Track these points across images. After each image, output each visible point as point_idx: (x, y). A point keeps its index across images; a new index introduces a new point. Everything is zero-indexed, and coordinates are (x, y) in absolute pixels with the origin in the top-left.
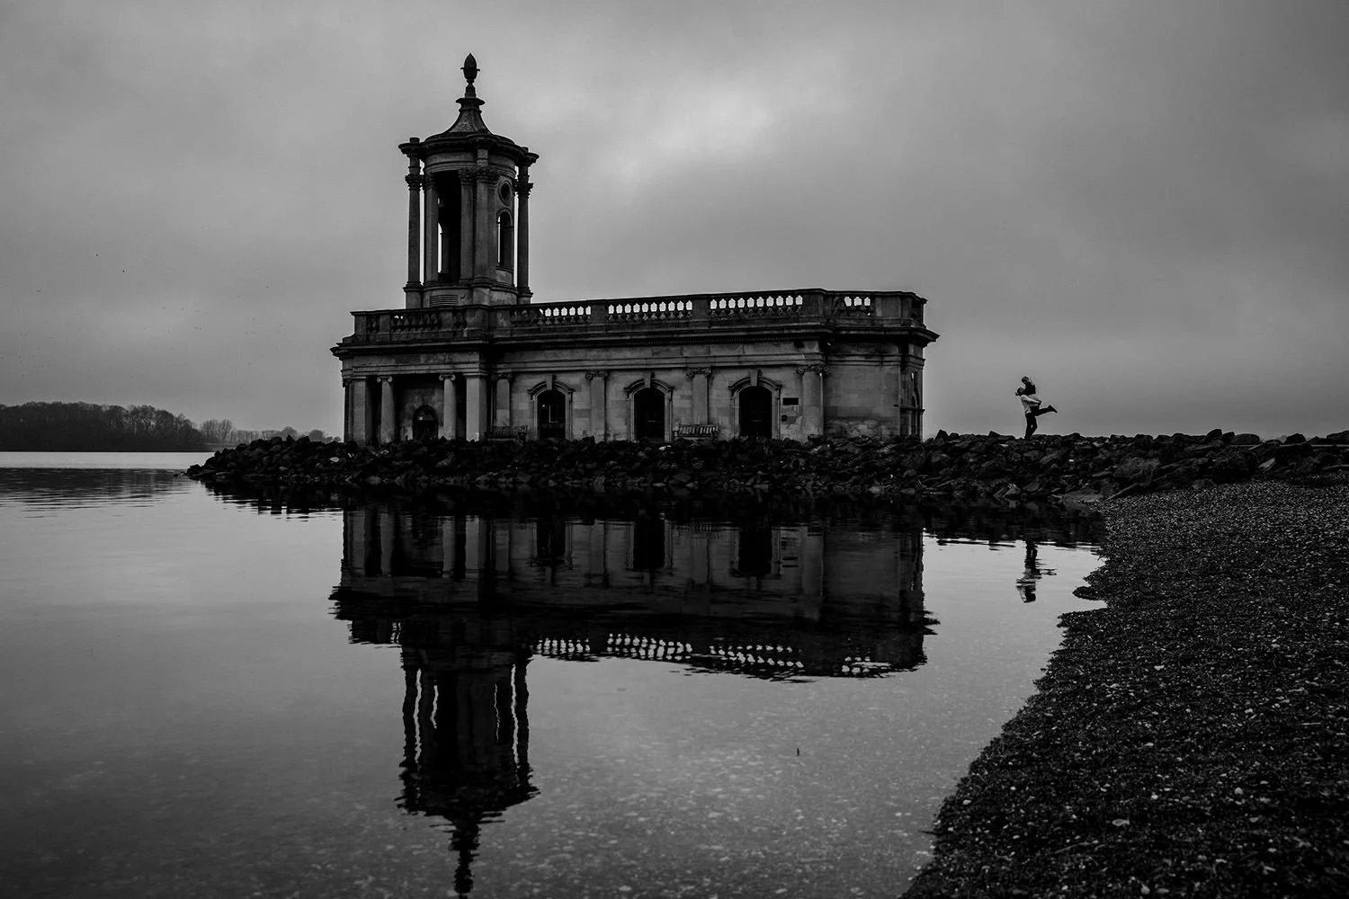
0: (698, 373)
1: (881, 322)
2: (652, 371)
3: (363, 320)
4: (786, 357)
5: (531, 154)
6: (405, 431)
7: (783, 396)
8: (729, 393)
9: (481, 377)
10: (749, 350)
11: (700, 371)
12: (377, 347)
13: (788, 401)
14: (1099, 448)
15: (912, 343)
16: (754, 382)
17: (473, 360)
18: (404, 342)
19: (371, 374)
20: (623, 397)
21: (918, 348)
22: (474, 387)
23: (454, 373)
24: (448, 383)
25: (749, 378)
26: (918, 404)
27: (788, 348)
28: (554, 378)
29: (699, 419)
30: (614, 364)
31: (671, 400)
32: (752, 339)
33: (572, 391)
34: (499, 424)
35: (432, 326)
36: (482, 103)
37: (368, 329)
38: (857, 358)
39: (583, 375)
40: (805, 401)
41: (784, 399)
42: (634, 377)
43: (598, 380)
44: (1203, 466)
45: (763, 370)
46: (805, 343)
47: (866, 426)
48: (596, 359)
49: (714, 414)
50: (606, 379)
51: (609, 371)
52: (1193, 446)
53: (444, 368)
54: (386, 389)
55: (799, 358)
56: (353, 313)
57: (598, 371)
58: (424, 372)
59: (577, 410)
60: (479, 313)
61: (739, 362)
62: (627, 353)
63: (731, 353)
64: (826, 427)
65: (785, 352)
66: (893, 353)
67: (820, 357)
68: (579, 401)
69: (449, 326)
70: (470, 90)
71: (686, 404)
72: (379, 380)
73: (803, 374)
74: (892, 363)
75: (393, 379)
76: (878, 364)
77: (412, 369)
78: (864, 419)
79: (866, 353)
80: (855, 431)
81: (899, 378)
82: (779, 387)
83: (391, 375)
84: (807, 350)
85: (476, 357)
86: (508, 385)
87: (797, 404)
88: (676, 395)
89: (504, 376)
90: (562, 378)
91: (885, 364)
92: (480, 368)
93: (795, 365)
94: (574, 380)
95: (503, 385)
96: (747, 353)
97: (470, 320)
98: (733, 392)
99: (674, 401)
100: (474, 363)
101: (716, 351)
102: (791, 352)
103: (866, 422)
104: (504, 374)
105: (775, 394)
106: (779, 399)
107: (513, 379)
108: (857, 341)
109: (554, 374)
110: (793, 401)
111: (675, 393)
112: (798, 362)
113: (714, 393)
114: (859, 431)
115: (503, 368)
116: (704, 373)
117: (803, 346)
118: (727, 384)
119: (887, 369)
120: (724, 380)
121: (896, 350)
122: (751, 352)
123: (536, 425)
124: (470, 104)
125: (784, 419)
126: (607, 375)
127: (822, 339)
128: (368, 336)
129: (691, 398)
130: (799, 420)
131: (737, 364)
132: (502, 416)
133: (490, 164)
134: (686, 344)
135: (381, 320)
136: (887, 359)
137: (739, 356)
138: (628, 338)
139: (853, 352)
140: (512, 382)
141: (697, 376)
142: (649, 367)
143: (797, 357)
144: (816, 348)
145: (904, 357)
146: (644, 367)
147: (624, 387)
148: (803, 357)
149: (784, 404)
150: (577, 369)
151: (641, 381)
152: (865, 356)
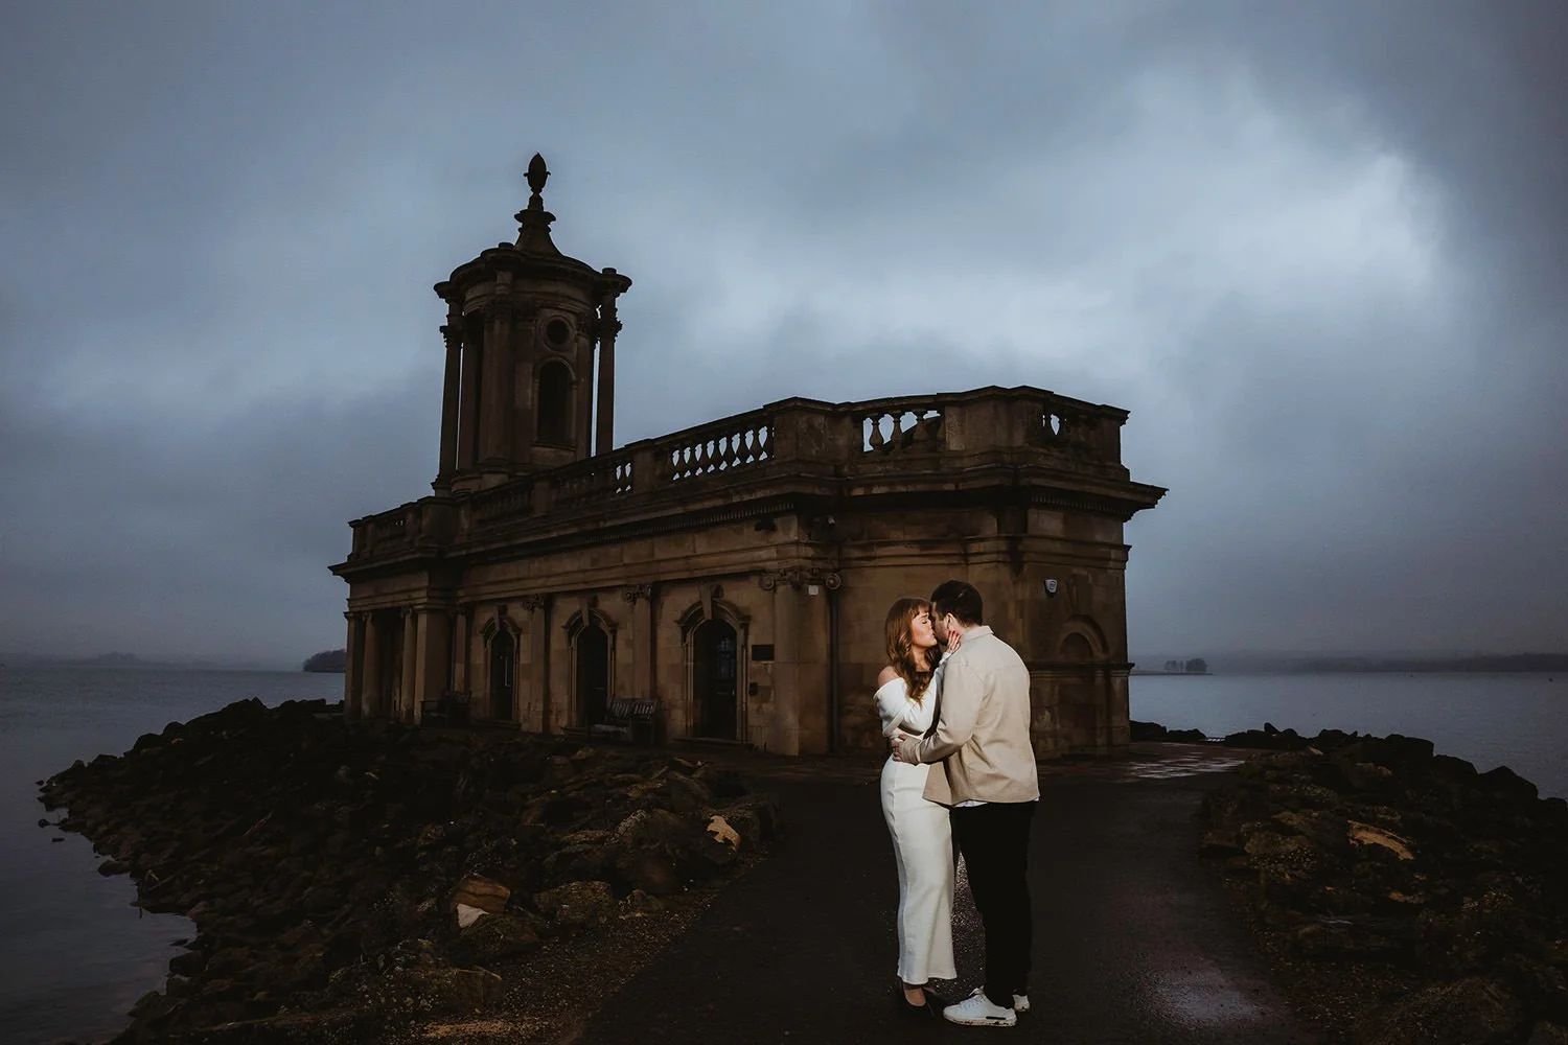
0: (639, 595)
2: (590, 595)
3: (363, 528)
4: (746, 555)
5: (622, 278)
7: (752, 641)
8: (679, 634)
9: (430, 611)
10: (701, 544)
11: (642, 592)
13: (758, 653)
15: (1046, 506)
16: (709, 612)
17: (423, 584)
22: (422, 626)
25: (701, 603)
27: (749, 532)
30: (554, 583)
31: (614, 650)
33: (519, 632)
34: (453, 689)
35: (403, 535)
36: (553, 218)
37: (361, 545)
38: (902, 550)
41: (753, 646)
42: (573, 608)
45: (720, 584)
46: (778, 521)
48: (537, 575)
50: (547, 612)
51: (551, 597)
53: (403, 599)
54: (369, 630)
55: (766, 556)
56: (350, 523)
58: (389, 605)
59: (522, 666)
60: (431, 510)
61: (688, 570)
62: (568, 563)
63: (679, 553)
65: (747, 545)
67: (805, 552)
68: (526, 650)
69: (408, 535)
70: (536, 201)
71: (629, 656)
73: (775, 590)
74: (985, 558)
76: (955, 560)
79: (924, 537)
82: (746, 620)
83: (370, 610)
84: (779, 537)
85: (425, 581)
86: (465, 624)
87: (772, 658)
88: (620, 640)
89: (462, 610)
90: (508, 611)
91: (973, 559)
92: (429, 598)
93: (764, 572)
94: (520, 614)
95: (461, 624)
96: (699, 552)
98: (684, 632)
99: (618, 654)
100: (424, 588)
101: (660, 549)
102: (755, 543)
104: (461, 604)
105: (740, 636)
106: (745, 646)
107: (469, 613)
108: (898, 506)
110: (766, 652)
111: (618, 634)
112: (768, 565)
113: (661, 635)
115: (462, 597)
116: (647, 595)
117: (773, 529)
118: (678, 616)
120: (671, 608)
121: (990, 526)
122: (703, 549)
123: (487, 692)
124: (535, 219)
125: (754, 690)
127: (808, 510)
129: (633, 644)
130: (774, 690)
131: (685, 575)
132: (459, 674)
133: (515, 291)
134: (626, 540)
135: (368, 529)
136: (975, 548)
137: (687, 558)
139: (896, 535)
140: (469, 617)
141: (638, 600)
142: (587, 587)
143: (763, 554)
144: (790, 531)
145: (1014, 541)
146: (582, 587)
147: (564, 624)
148: (773, 553)
149: (753, 659)
150: (520, 593)
151: (580, 612)
152: (922, 544)
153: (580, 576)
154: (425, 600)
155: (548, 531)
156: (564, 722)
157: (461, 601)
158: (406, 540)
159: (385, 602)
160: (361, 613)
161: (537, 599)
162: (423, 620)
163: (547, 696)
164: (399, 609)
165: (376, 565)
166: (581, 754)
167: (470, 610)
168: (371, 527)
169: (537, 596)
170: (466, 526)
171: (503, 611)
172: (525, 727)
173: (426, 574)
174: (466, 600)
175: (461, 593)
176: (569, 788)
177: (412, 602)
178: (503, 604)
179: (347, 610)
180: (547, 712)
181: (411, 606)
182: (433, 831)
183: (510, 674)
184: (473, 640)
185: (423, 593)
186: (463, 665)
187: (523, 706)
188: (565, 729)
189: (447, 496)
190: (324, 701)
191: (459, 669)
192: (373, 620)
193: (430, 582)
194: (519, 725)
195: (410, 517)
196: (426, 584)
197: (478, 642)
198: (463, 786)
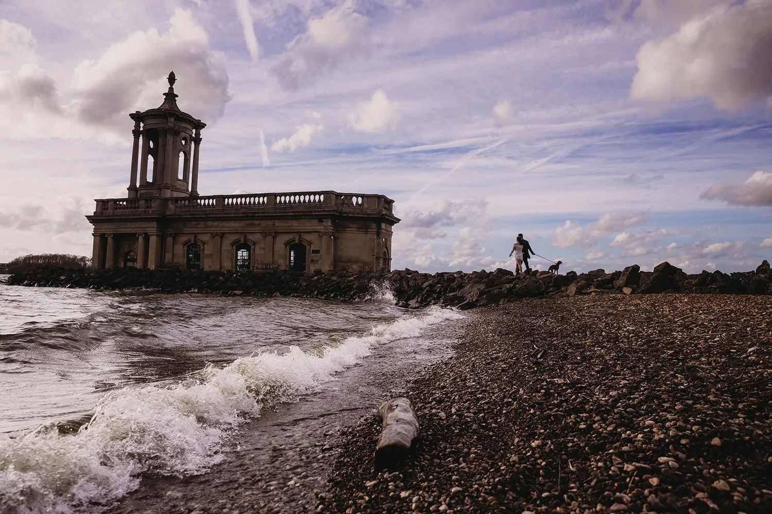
0: (268, 235)
1: (366, 211)
2: (245, 234)
3: (101, 203)
4: (313, 227)
5: (202, 123)
6: (120, 264)
7: (312, 249)
8: (284, 247)
9: (157, 235)
10: (295, 223)
11: (270, 234)
12: (105, 218)
13: (314, 252)
14: (456, 278)
15: (384, 222)
16: (297, 241)
17: (153, 226)
18: (119, 216)
19: (103, 233)
20: (230, 248)
21: (389, 226)
22: (153, 240)
23: (144, 233)
24: (140, 238)
25: (294, 238)
26: (388, 255)
27: (315, 222)
28: (195, 237)
29: (268, 260)
30: (226, 230)
31: (254, 250)
32: (296, 217)
33: (204, 243)
34: (166, 261)
35: (135, 208)
36: (177, 96)
37: (102, 209)
38: (353, 229)
39: (210, 235)
40: (323, 252)
42: (236, 237)
43: (217, 238)
44: (510, 290)
45: (302, 234)
46: (324, 220)
47: (357, 266)
48: (217, 226)
49: (276, 258)
50: (221, 238)
51: (223, 234)
52: (507, 276)
53: (138, 231)
54: (110, 240)
55: (320, 228)
56: (95, 200)
57: (217, 233)
58: (129, 232)
59: (206, 254)
60: (158, 202)
61: (290, 230)
62: (233, 224)
63: (285, 225)
64: (335, 267)
65: (313, 225)
66: (373, 227)
67: (332, 228)
68: (208, 249)
69: (142, 208)
70: (171, 89)
71: (262, 252)
72: (106, 236)
73: (322, 237)
74: (371, 233)
75: (113, 236)
76: (364, 233)
77: (123, 231)
78: (356, 262)
80: (351, 269)
81: (376, 240)
82: (310, 243)
83: (113, 234)
84: (324, 224)
85: (155, 224)
86: (172, 240)
87: (319, 253)
88: (257, 247)
89: (170, 235)
90: (199, 237)
91: (368, 233)
92: (157, 230)
93: (318, 232)
94: (206, 238)
95: (170, 240)
97: (153, 205)
98: (286, 246)
99: (256, 251)
100: (154, 227)
101: (277, 223)
102: (316, 225)
103: (357, 264)
104: (171, 234)
105: (308, 247)
106: (310, 250)
107: (175, 236)
108: (353, 219)
109: (196, 235)
110: (317, 252)
111: (256, 245)
112: (320, 230)
113: (277, 247)
114: (353, 268)
115: (171, 231)
116: (271, 235)
117: (323, 222)
118: (283, 241)
119: (369, 236)
120: (281, 240)
122: (295, 225)
123: (185, 262)
124: (171, 96)
125: (312, 261)
126: (222, 236)
127: (333, 218)
128: (102, 212)
129: (264, 249)
130: (320, 261)
131: (288, 231)
132: (168, 256)
133: (175, 125)
134: (262, 220)
135: (109, 204)
136: (369, 230)
137: (289, 226)
138: (232, 215)
139: (351, 226)
140: (174, 238)
141: (268, 237)
142: (242, 232)
143: (319, 228)
144: (329, 223)
145: (378, 229)
147: (231, 242)
148: (323, 228)
149: (312, 253)
150: (207, 232)
151: (239, 239)
152: (358, 228)
154: (155, 231)
157: (169, 232)
158: (141, 210)
159: (125, 231)
162: (153, 238)
164: (134, 234)
168: (111, 203)
170: (173, 208)
173: (155, 222)
174: (173, 232)
175: (169, 230)
180: (220, 268)
184: (177, 246)
185: (155, 229)
193: (157, 225)
195: (143, 202)
197: (179, 246)
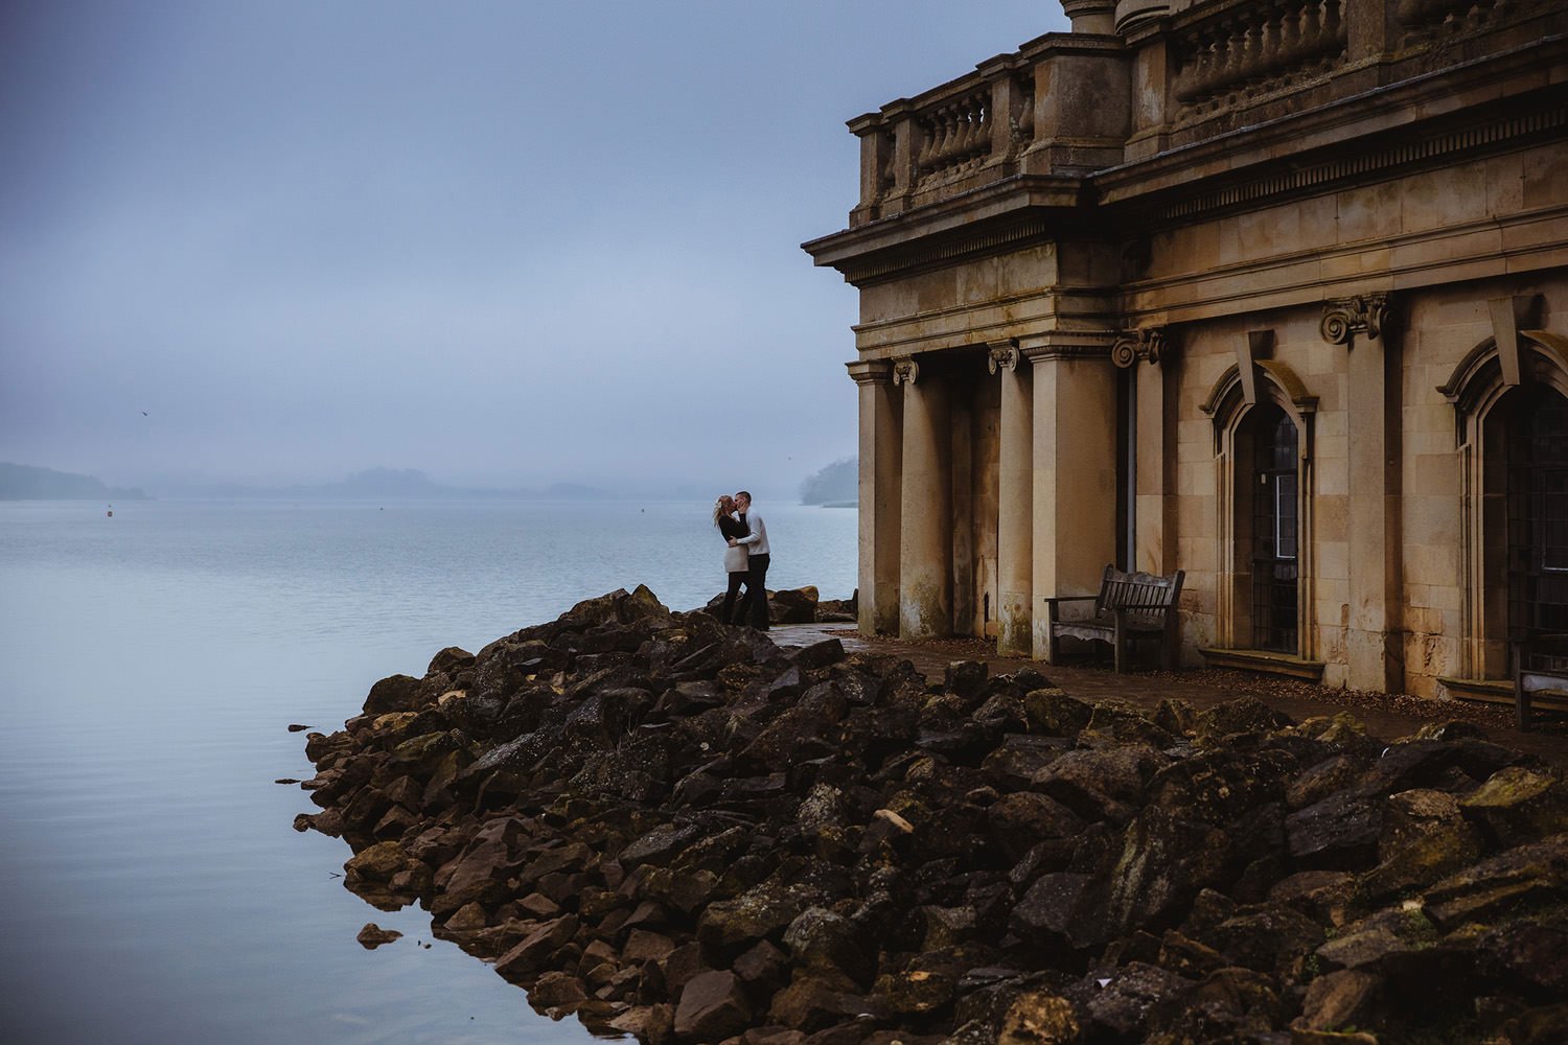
20: (1447, 437)
23: (1013, 341)
30: (1410, 263)
37: (882, 182)
43: (1367, 351)
48: (1361, 241)
58: (963, 341)
59: (1325, 501)
62: (1447, 201)
68: (1332, 457)
72: (896, 378)
77: (942, 332)
86: (1160, 384)
89: (1147, 345)
90: (1290, 347)
94: (1319, 354)
95: (1148, 389)
109: (1267, 327)
123: (1231, 570)
128: (877, 210)
132: (1147, 526)
142: (1513, 268)
146: (1497, 268)
147: (1444, 382)
150: (1317, 295)
151: (1489, 345)
153: (1489, 240)
154: (1050, 324)
155: (1391, 109)
156: (1447, 664)
157: (1147, 324)
158: (998, 158)
159: (951, 331)
160: (889, 363)
161: (1364, 310)
162: (1046, 377)
163: (1397, 593)
164: (980, 352)
165: (921, 232)
166: (1497, 791)
167: (1173, 348)
168: (903, 132)
169: (1362, 304)
170: (1156, 115)
171: (1264, 348)
172: (1334, 676)
173: (1050, 251)
174: (1162, 319)
175: (1144, 300)
176: (1459, 905)
177: (1016, 331)
178: (1263, 328)
179: (855, 356)
180: (1396, 636)
181: (1015, 342)
182: (1042, 1012)
183: (1291, 522)
184: (1184, 430)
185: (1046, 305)
186: (1159, 500)
187: (1327, 612)
188: (1451, 685)
189: (1103, 30)
190: (814, 591)
191: (1148, 512)
192: (919, 383)
193: (1061, 273)
194: (1320, 669)
195: (1002, 96)
196: (1049, 278)
197: (1197, 433)
198: (1135, 872)
